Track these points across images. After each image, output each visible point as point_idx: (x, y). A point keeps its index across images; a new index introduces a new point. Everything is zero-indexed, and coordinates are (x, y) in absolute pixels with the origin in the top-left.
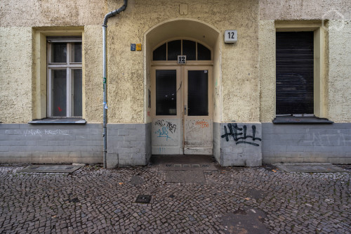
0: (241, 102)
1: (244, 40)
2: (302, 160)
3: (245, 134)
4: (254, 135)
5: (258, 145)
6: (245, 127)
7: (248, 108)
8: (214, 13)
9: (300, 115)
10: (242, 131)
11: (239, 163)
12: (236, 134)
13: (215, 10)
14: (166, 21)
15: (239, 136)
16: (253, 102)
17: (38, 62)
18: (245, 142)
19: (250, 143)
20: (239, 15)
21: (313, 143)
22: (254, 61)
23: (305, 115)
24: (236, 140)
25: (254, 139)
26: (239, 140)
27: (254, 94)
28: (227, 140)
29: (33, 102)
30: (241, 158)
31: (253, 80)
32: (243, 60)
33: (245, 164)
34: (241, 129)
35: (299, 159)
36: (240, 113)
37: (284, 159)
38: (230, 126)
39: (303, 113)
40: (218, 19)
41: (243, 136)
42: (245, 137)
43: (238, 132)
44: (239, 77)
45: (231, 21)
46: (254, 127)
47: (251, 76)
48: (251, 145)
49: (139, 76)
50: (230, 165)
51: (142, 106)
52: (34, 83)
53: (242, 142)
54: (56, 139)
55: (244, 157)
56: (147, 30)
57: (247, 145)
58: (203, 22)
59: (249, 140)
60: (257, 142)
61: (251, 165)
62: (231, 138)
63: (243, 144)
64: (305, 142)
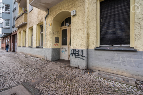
0: (78, 40)
1: (79, 12)
2: (112, 72)
3: (79, 54)
4: (82, 54)
5: (84, 59)
6: (79, 51)
7: (80, 42)
8: (69, 6)
9: (119, 45)
10: (78, 53)
11: (76, 66)
12: (76, 54)
13: (70, 4)
14: (57, 14)
15: (76, 55)
16: (83, 40)
17: (38, 32)
18: (79, 57)
19: (81, 58)
20: (78, 3)
21: (120, 63)
22: (83, 20)
23: (123, 45)
24: (75, 56)
25: (82, 56)
26: (76, 56)
27: (83, 36)
28: (72, 56)
29: (37, 42)
30: (77, 64)
31: (83, 29)
32: (79, 21)
33: (79, 67)
34: (77, 52)
35: (110, 71)
36: (78, 45)
37: (100, 69)
38: (73, 50)
39: (121, 44)
40: (71, 7)
41: (78, 55)
42: (79, 55)
43: (76, 53)
44: (77, 29)
45: (75, 6)
46: (82, 51)
47: (82, 28)
48: (81, 59)
49: (51, 33)
50: (73, 66)
51: (51, 42)
52: (37, 38)
53: (77, 57)
54: (39, 51)
55: (78, 64)
56: (53, 18)
57: (80, 59)
58: (66, 10)
59: (80, 56)
60: (83, 58)
61: (81, 68)
62: (74, 55)
63: (78, 58)
64: (114, 61)
